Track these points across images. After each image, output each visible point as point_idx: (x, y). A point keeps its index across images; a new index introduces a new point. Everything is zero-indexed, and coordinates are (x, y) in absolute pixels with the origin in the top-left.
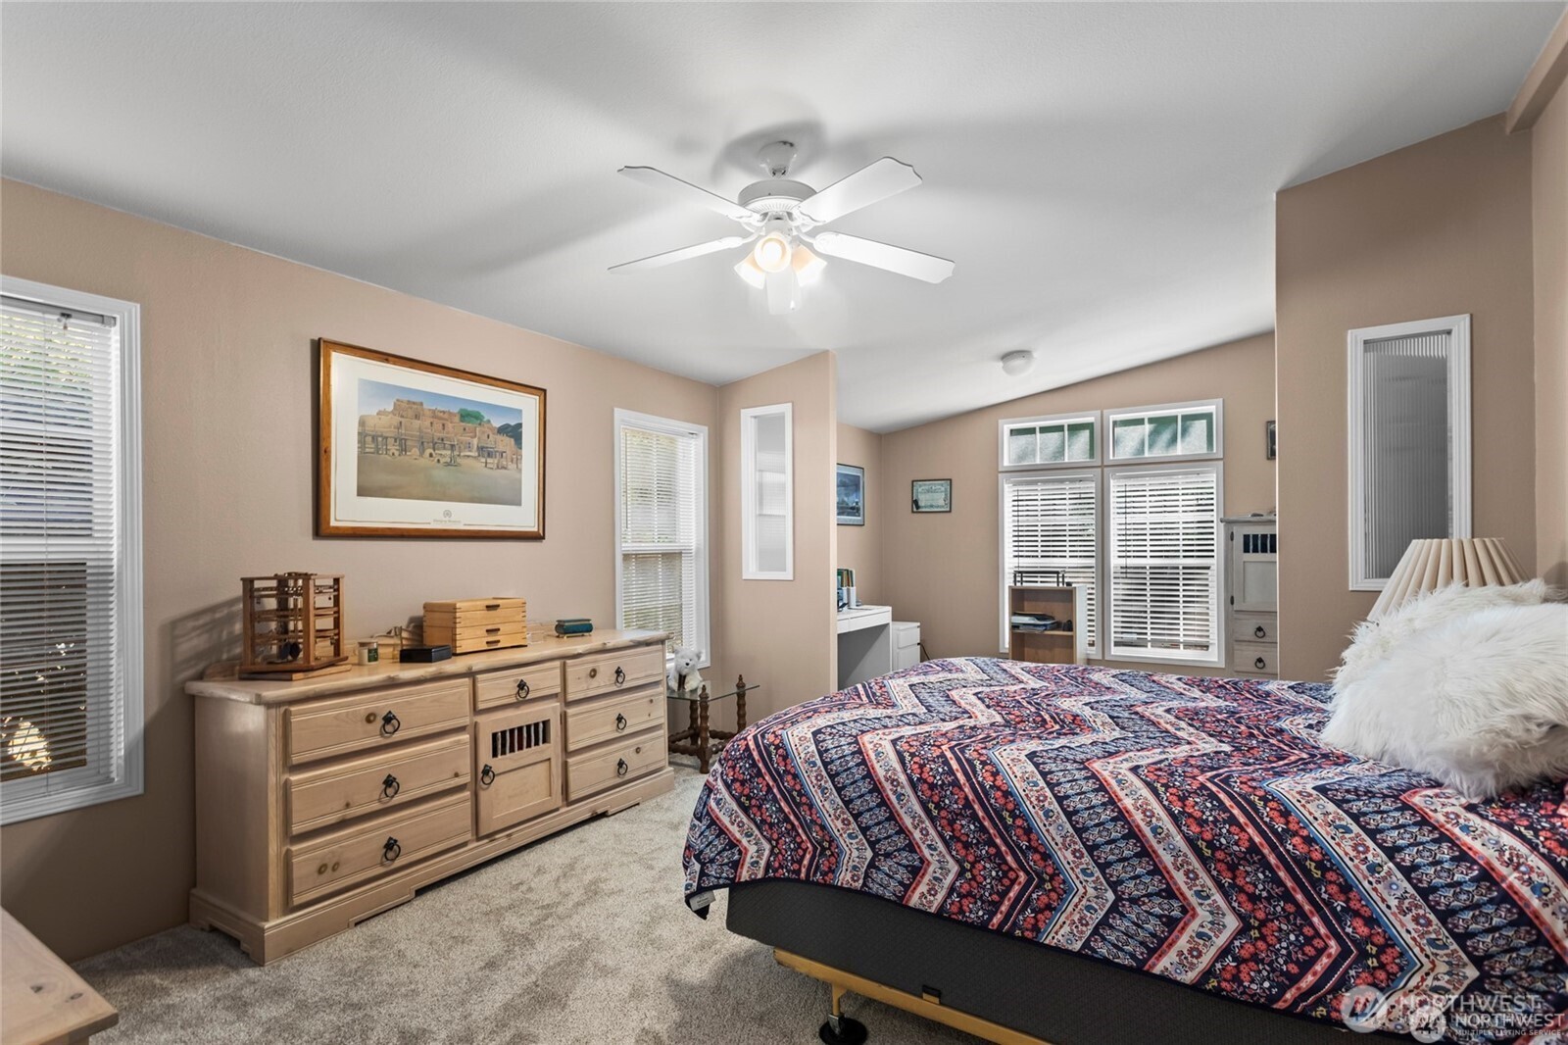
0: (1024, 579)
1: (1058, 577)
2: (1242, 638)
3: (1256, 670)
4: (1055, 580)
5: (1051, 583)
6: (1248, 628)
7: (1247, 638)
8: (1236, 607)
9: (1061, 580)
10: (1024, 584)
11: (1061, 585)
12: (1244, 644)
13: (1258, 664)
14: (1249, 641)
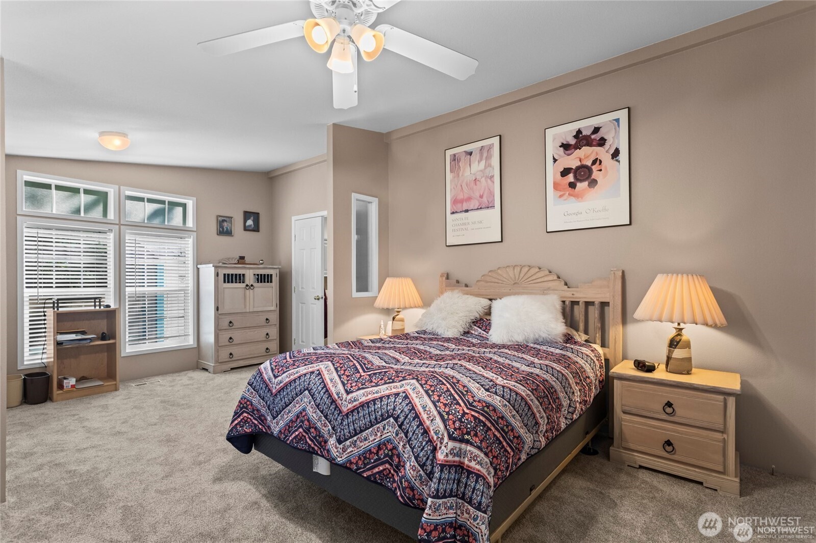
0: (60, 305)
1: (95, 302)
2: (222, 328)
3: (229, 343)
4: (93, 304)
5: (89, 307)
6: (225, 323)
7: (225, 328)
8: (220, 312)
9: (97, 304)
10: (60, 309)
11: (97, 308)
12: (223, 331)
13: (230, 340)
14: (226, 329)
